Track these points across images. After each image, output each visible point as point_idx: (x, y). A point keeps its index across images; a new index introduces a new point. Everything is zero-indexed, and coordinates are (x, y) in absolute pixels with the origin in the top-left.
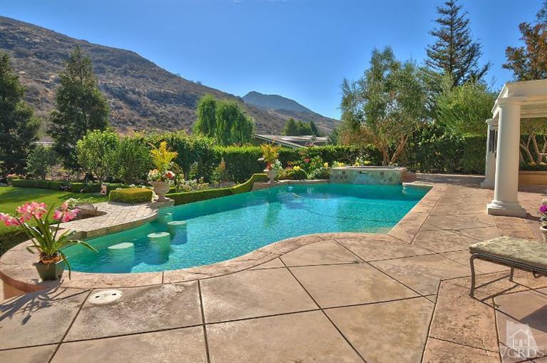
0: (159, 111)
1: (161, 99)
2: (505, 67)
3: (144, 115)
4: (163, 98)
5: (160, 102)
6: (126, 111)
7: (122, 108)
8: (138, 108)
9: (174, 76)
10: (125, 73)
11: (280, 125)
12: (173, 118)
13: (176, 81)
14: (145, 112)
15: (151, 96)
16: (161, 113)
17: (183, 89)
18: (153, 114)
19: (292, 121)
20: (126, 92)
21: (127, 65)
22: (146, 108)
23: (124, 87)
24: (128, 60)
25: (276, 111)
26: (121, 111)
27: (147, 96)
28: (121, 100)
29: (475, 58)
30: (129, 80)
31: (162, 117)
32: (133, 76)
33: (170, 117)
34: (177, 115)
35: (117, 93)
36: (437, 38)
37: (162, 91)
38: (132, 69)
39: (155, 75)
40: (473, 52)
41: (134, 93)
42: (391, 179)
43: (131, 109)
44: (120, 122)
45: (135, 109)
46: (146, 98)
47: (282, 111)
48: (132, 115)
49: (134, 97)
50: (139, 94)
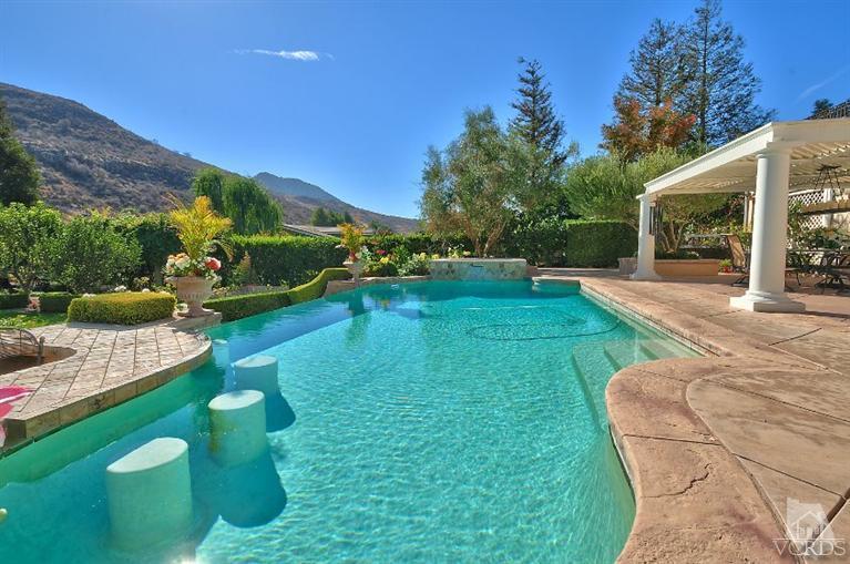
0: (124, 190)
1: (127, 172)
2: (601, 146)
3: (99, 194)
4: (131, 172)
5: (125, 176)
6: (68, 186)
7: (58, 182)
8: (88, 184)
9: (149, 143)
10: (65, 132)
11: (303, 215)
12: (148, 201)
13: (150, 148)
14: (99, 190)
15: (111, 168)
16: (127, 192)
17: (162, 161)
18: (115, 193)
19: (321, 210)
20: (67, 158)
21: (67, 120)
22: (103, 184)
23: (63, 152)
24: (68, 114)
25: (296, 198)
26: (57, 186)
27: (105, 168)
28: (57, 171)
29: (560, 137)
30: (73, 142)
31: (130, 199)
32: (77, 137)
33: (143, 198)
34: (155, 197)
35: (52, 160)
36: (517, 111)
37: (129, 161)
38: (76, 127)
39: (116, 139)
40: (557, 131)
41: (81, 161)
42: (513, 273)
43: (76, 185)
44: (57, 203)
45: (83, 185)
46: (101, 169)
47: (304, 199)
48: (77, 192)
49: (80, 167)
50: (90, 163)
